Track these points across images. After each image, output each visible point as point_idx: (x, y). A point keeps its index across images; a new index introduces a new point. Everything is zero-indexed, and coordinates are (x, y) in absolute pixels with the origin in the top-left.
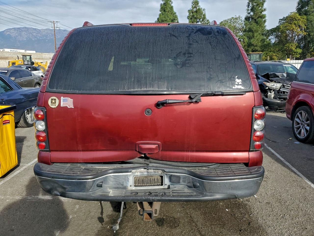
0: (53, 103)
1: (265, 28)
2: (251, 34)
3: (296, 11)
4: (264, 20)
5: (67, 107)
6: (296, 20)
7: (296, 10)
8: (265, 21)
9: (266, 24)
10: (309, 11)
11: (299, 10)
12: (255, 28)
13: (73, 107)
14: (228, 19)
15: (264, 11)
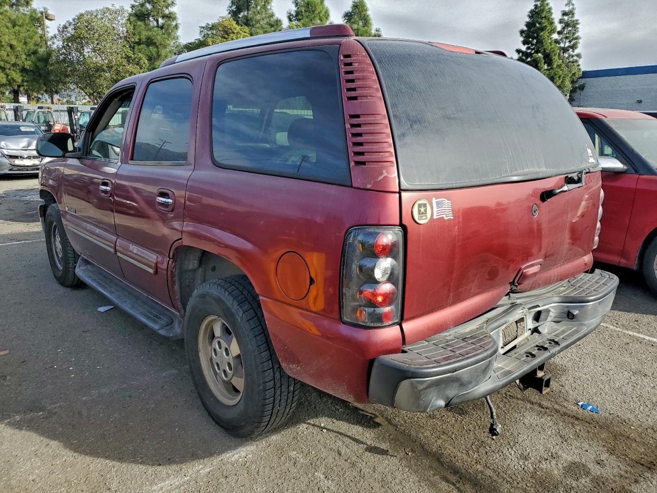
0: (423, 213)
1: (178, 40)
2: (153, 49)
3: (230, 15)
4: (174, 23)
5: (443, 217)
6: (234, 33)
7: (229, 13)
8: (176, 27)
9: (179, 33)
10: (251, 19)
11: (235, 14)
12: (159, 38)
13: (452, 218)
14: (97, 11)
15: (171, 5)
